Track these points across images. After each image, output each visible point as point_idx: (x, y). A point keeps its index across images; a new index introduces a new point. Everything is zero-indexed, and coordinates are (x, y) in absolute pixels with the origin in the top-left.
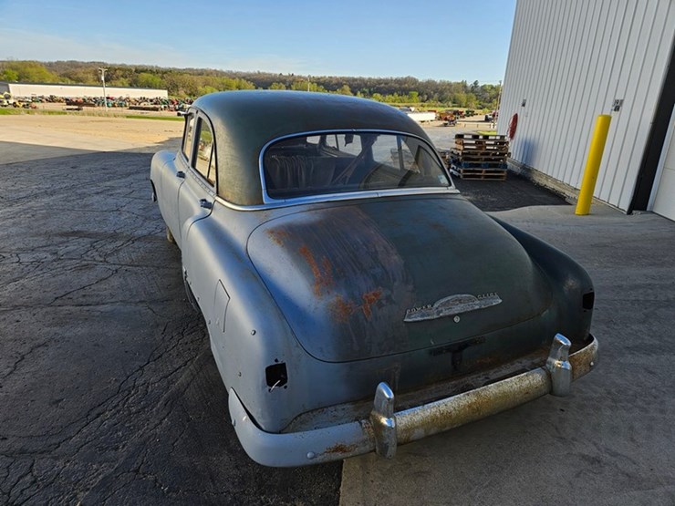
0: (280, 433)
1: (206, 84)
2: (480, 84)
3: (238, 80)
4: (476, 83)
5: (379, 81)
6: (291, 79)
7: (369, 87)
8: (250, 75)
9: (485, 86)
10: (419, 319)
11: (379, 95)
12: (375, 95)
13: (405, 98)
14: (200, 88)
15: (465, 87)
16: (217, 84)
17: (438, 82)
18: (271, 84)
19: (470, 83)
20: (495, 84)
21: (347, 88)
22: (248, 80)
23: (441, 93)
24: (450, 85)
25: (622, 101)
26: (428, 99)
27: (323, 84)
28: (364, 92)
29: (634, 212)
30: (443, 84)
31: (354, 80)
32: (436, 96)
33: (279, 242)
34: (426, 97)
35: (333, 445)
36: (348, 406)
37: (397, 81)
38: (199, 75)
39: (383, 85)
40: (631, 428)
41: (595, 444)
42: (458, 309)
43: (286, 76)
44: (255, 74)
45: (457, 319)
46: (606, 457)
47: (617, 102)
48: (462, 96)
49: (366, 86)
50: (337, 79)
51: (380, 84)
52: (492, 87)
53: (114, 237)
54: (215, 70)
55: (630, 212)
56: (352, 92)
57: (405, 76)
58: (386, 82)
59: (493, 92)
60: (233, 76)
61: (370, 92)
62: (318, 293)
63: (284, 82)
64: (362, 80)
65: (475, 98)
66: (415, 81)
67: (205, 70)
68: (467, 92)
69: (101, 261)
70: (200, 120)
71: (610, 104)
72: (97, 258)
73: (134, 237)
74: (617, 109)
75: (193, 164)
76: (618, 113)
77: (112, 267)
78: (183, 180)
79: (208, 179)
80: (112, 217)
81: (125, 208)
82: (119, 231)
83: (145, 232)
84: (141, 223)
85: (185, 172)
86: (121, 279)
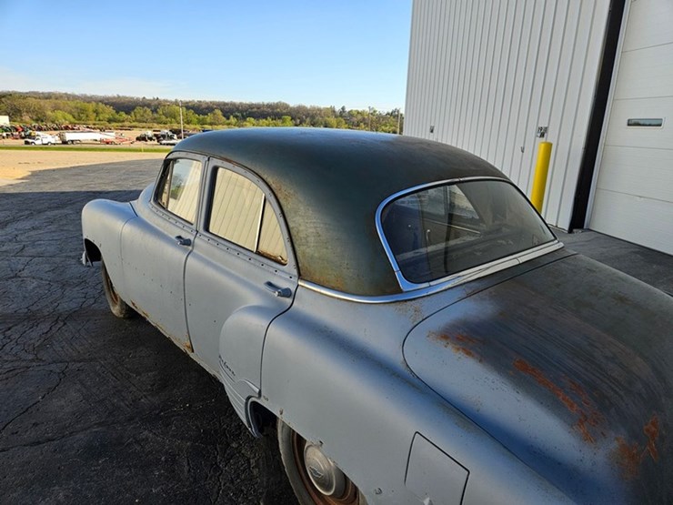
1: (56, 108)
2: (347, 110)
3: (94, 104)
4: (343, 108)
5: (251, 106)
6: (156, 102)
7: (241, 112)
8: (108, 99)
9: (351, 111)
11: (252, 119)
12: (248, 119)
13: (279, 122)
14: (49, 113)
15: (334, 111)
16: (69, 109)
17: (309, 107)
18: (133, 108)
19: (338, 109)
20: (360, 110)
21: (218, 112)
22: (106, 104)
23: (313, 117)
24: (319, 110)
25: (546, 128)
26: (301, 123)
27: (192, 109)
28: (236, 117)
29: (575, 230)
30: (313, 109)
31: (225, 104)
32: (308, 120)
34: (298, 121)
37: (269, 106)
38: (47, 98)
39: (255, 110)
43: (150, 100)
44: (114, 98)
47: (542, 129)
48: (332, 120)
49: (238, 110)
50: (207, 103)
51: (252, 108)
52: (358, 113)
53: (31, 318)
54: (66, 94)
55: (570, 231)
56: (224, 116)
57: (276, 102)
58: (258, 106)
59: (360, 117)
60: (88, 100)
61: (242, 115)
62: (589, 438)
63: (149, 106)
65: (344, 122)
66: (286, 107)
67: (53, 94)
68: (336, 117)
69: (33, 360)
70: (215, 170)
71: (533, 131)
72: (23, 354)
73: (61, 314)
74: (542, 135)
75: (207, 228)
76: (543, 140)
77: (53, 367)
78: (190, 248)
79: (258, 253)
80: (13, 285)
81: (25, 273)
82: (34, 308)
83: (73, 306)
84: (59, 292)
85: (192, 239)
86: (78, 386)
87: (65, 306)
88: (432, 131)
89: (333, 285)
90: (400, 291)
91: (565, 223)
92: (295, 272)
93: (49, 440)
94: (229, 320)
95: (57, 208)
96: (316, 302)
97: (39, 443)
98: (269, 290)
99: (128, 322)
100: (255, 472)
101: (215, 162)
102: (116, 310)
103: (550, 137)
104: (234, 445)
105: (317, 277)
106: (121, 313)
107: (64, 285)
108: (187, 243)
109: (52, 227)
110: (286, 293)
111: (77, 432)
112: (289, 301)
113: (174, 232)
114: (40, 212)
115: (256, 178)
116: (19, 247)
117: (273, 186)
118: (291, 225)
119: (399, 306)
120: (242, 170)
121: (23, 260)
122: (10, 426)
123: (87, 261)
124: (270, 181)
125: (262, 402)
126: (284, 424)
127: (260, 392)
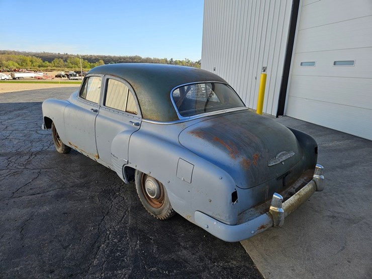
0: (236, 225)
1: (8, 60)
2: (174, 60)
3: (30, 57)
4: (172, 59)
6: (66, 56)
7: (114, 61)
8: (38, 54)
9: (176, 61)
10: (274, 164)
14: (4, 62)
15: (166, 61)
16: (16, 59)
17: (153, 58)
18: (53, 59)
19: (169, 59)
20: (181, 60)
21: (102, 61)
22: (37, 57)
24: (159, 60)
25: (266, 67)
27: (87, 59)
29: (279, 116)
30: (155, 59)
31: (105, 57)
33: (200, 137)
35: (260, 226)
36: (252, 209)
37: (130, 58)
38: (3, 54)
40: (337, 202)
41: (329, 211)
42: (284, 158)
43: (63, 55)
44: (42, 53)
45: (283, 163)
46: (336, 215)
47: (264, 68)
49: (112, 60)
50: (95, 56)
51: (121, 59)
52: (180, 62)
53: (19, 154)
54: (14, 51)
55: (277, 117)
56: (105, 63)
57: (134, 56)
58: (124, 58)
60: (27, 54)
62: (234, 157)
63: (62, 58)
64: (110, 57)
66: (140, 58)
67: (7, 51)
69: (24, 169)
70: (108, 80)
71: (260, 69)
72: (19, 167)
73: (33, 153)
74: (264, 71)
75: (104, 104)
76: (265, 73)
77: (34, 171)
78: (97, 113)
79: (126, 111)
80: (7, 142)
81: (11, 137)
82: (19, 150)
83: (38, 149)
84: (30, 144)
85: (98, 109)
86: (47, 177)
87: (33, 150)
88: (215, 70)
89: (154, 119)
90: (179, 120)
91: (275, 113)
92: (141, 116)
93: (38, 193)
94: (115, 138)
95: (19, 110)
96: (149, 126)
97: (34, 194)
98: (130, 124)
99: (65, 155)
100: (126, 201)
101: (107, 77)
102: (60, 150)
103: (268, 72)
104: (117, 193)
105: (149, 117)
106: (62, 151)
107: (31, 142)
108: (96, 111)
109: (19, 118)
110: (137, 124)
111: (50, 191)
112: (139, 127)
113: (89, 108)
114: (10, 112)
115: (125, 82)
116: (4, 127)
117: (132, 84)
118: (139, 99)
119: (178, 124)
120: (119, 79)
121: (8, 132)
122: (20, 190)
123: (45, 128)
124: (131, 83)
125: (129, 165)
126: (138, 171)
127: (128, 161)
